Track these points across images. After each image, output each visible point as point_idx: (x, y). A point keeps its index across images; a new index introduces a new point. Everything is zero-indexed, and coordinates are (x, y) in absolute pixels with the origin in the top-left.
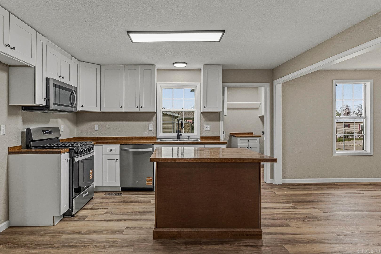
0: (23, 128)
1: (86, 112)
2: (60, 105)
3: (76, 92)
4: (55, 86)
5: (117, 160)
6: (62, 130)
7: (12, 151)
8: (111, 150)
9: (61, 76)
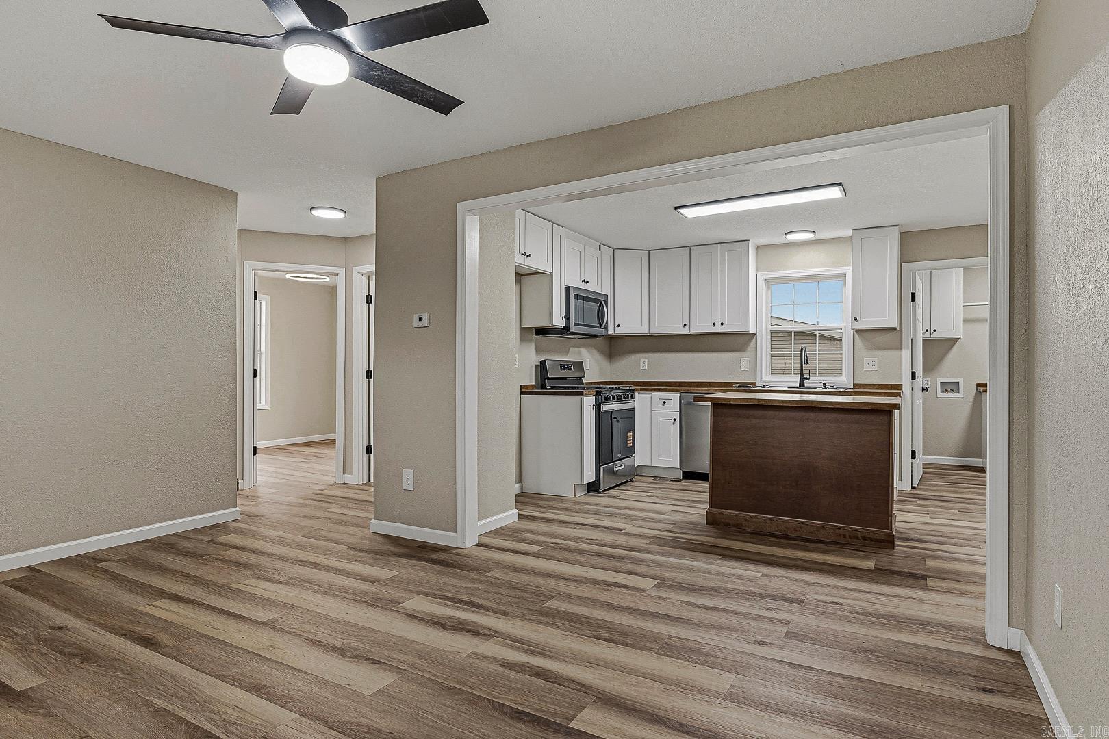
0: (535, 359)
1: (626, 336)
2: (584, 325)
3: (606, 303)
4: (577, 297)
5: (675, 420)
6: (587, 366)
7: (525, 390)
8: (665, 402)
9: (584, 281)
